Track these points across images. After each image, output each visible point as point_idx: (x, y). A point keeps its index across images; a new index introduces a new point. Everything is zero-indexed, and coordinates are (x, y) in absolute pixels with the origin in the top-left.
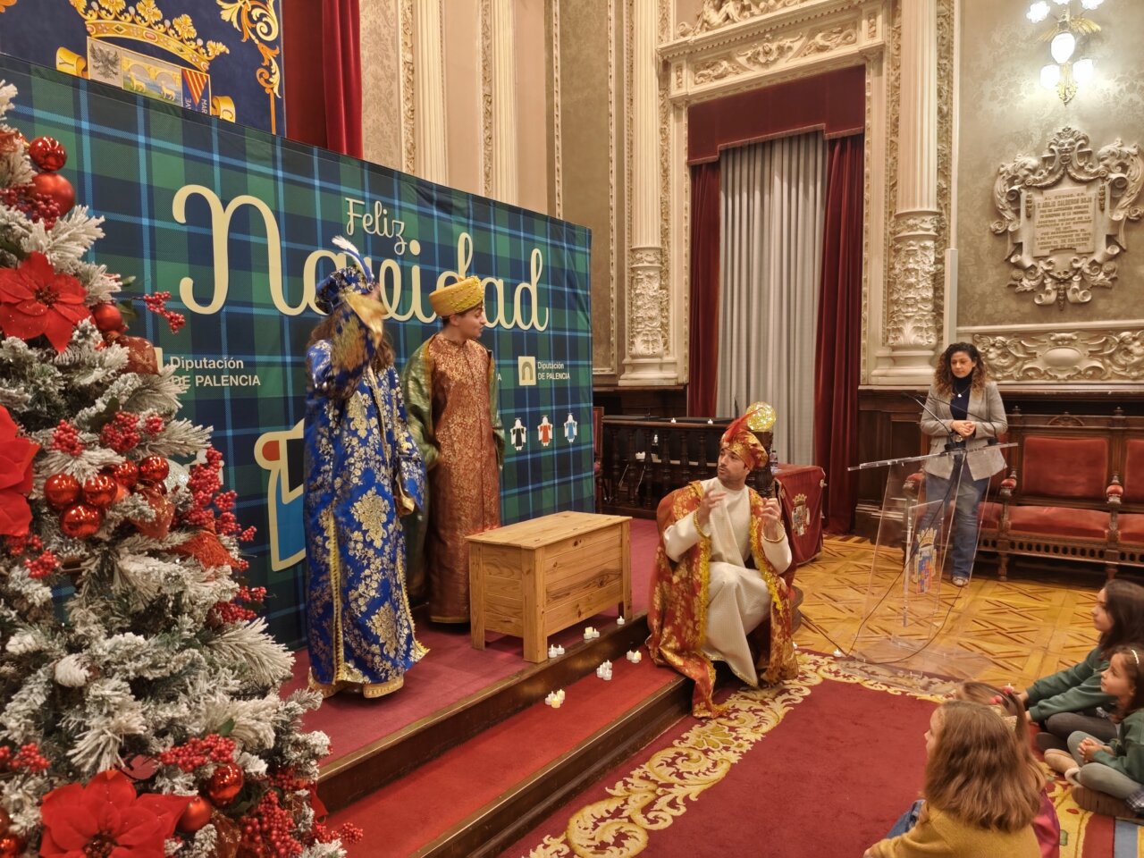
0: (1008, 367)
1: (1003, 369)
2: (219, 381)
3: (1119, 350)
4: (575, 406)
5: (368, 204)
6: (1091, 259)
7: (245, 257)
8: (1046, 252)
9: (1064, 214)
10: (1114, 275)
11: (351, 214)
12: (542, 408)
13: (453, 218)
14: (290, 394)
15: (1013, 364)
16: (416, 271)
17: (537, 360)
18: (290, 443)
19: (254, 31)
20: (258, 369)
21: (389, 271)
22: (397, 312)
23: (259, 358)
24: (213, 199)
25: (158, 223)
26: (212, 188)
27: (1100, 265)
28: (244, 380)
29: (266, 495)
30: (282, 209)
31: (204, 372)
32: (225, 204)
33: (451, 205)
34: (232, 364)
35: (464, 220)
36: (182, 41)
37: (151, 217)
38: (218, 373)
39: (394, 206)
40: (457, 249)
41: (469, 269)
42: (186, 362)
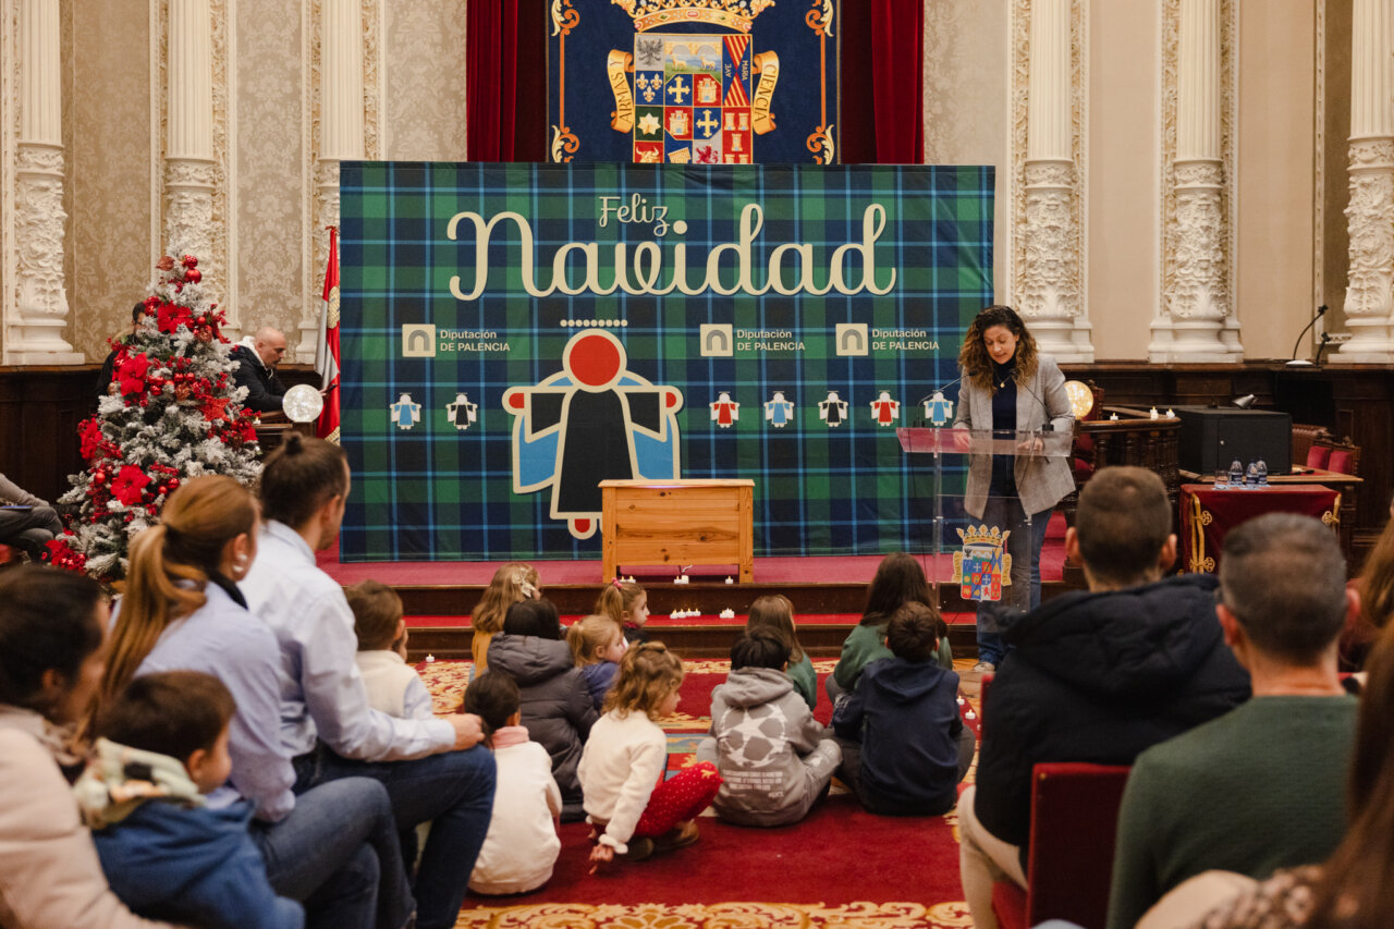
2: (476, 347)
4: (948, 383)
5: (624, 198)
7: (503, 256)
11: (605, 209)
12: (877, 382)
13: (735, 192)
14: (536, 358)
16: (680, 250)
17: (871, 326)
18: (534, 396)
20: (509, 338)
21: (647, 254)
22: (654, 287)
23: (509, 331)
24: (477, 219)
25: (436, 243)
26: (478, 212)
28: (496, 347)
29: (511, 434)
30: (536, 217)
31: (465, 341)
32: (487, 221)
33: (731, 180)
34: (487, 335)
35: (753, 192)
37: (432, 238)
38: (476, 341)
39: (654, 195)
40: (739, 222)
41: (758, 239)
42: (452, 334)
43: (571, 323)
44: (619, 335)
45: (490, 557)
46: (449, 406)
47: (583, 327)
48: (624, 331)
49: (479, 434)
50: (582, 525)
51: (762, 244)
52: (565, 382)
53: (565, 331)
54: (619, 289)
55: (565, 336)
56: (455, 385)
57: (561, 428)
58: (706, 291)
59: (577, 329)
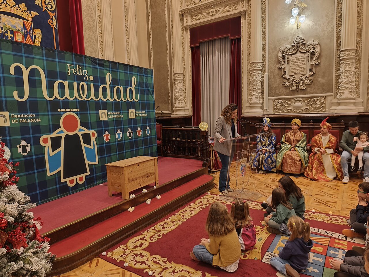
0: (283, 109)
1: (282, 109)
2: (27, 121)
3: (313, 103)
4: (149, 124)
5: (75, 66)
6: (305, 76)
7: (34, 83)
8: (293, 74)
9: (298, 63)
10: (312, 81)
11: (69, 69)
12: (138, 125)
13: (104, 68)
14: (51, 124)
15: (284, 108)
16: (92, 85)
17: (135, 110)
18: (52, 138)
19: (47, 7)
20: (40, 117)
21: (83, 86)
22: (86, 98)
23: (40, 113)
24: (23, 67)
25: (5, 75)
26: (22, 64)
27: (308, 78)
28: (35, 120)
29: (44, 154)
30: (46, 69)
31: (22, 118)
32: (27, 68)
33: (103, 64)
34: (31, 116)
35: (108, 69)
36: (22, 11)
37: (3, 73)
38: (27, 118)
39: (83, 66)
40: (106, 78)
41: (111, 84)
42: (16, 116)
43: (62, 110)
44: (77, 114)
45: (41, 203)
46: (18, 146)
47: (66, 112)
48: (79, 112)
49: (32, 156)
50: (72, 182)
51: (112, 85)
52: (62, 132)
53: (60, 113)
54: (76, 98)
55: (60, 115)
56: (20, 137)
57: (62, 149)
58: (100, 99)
59: (64, 112)
